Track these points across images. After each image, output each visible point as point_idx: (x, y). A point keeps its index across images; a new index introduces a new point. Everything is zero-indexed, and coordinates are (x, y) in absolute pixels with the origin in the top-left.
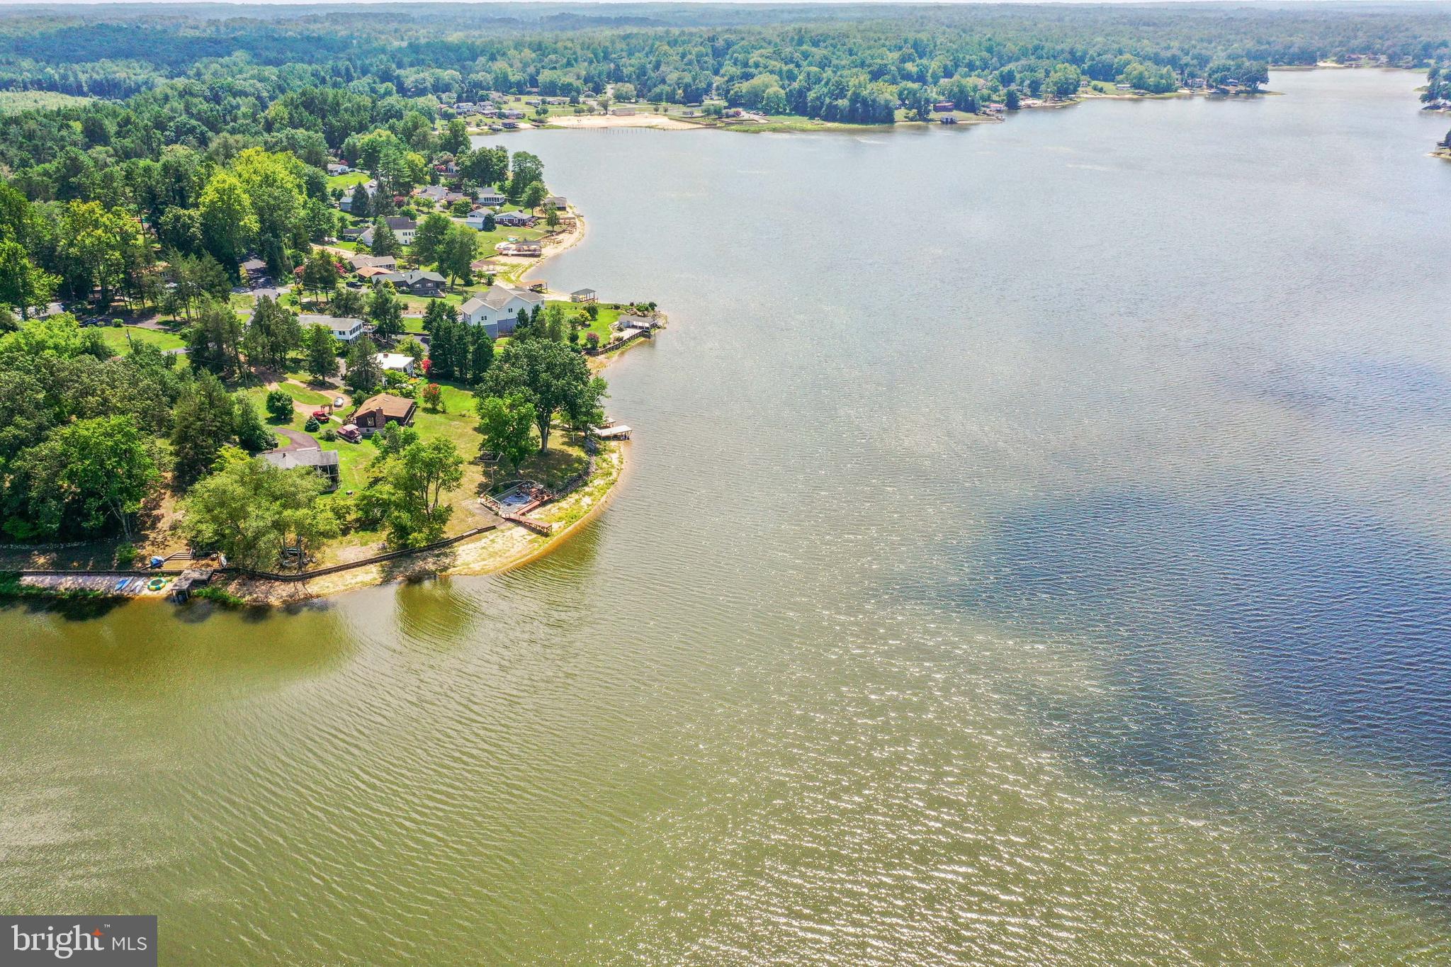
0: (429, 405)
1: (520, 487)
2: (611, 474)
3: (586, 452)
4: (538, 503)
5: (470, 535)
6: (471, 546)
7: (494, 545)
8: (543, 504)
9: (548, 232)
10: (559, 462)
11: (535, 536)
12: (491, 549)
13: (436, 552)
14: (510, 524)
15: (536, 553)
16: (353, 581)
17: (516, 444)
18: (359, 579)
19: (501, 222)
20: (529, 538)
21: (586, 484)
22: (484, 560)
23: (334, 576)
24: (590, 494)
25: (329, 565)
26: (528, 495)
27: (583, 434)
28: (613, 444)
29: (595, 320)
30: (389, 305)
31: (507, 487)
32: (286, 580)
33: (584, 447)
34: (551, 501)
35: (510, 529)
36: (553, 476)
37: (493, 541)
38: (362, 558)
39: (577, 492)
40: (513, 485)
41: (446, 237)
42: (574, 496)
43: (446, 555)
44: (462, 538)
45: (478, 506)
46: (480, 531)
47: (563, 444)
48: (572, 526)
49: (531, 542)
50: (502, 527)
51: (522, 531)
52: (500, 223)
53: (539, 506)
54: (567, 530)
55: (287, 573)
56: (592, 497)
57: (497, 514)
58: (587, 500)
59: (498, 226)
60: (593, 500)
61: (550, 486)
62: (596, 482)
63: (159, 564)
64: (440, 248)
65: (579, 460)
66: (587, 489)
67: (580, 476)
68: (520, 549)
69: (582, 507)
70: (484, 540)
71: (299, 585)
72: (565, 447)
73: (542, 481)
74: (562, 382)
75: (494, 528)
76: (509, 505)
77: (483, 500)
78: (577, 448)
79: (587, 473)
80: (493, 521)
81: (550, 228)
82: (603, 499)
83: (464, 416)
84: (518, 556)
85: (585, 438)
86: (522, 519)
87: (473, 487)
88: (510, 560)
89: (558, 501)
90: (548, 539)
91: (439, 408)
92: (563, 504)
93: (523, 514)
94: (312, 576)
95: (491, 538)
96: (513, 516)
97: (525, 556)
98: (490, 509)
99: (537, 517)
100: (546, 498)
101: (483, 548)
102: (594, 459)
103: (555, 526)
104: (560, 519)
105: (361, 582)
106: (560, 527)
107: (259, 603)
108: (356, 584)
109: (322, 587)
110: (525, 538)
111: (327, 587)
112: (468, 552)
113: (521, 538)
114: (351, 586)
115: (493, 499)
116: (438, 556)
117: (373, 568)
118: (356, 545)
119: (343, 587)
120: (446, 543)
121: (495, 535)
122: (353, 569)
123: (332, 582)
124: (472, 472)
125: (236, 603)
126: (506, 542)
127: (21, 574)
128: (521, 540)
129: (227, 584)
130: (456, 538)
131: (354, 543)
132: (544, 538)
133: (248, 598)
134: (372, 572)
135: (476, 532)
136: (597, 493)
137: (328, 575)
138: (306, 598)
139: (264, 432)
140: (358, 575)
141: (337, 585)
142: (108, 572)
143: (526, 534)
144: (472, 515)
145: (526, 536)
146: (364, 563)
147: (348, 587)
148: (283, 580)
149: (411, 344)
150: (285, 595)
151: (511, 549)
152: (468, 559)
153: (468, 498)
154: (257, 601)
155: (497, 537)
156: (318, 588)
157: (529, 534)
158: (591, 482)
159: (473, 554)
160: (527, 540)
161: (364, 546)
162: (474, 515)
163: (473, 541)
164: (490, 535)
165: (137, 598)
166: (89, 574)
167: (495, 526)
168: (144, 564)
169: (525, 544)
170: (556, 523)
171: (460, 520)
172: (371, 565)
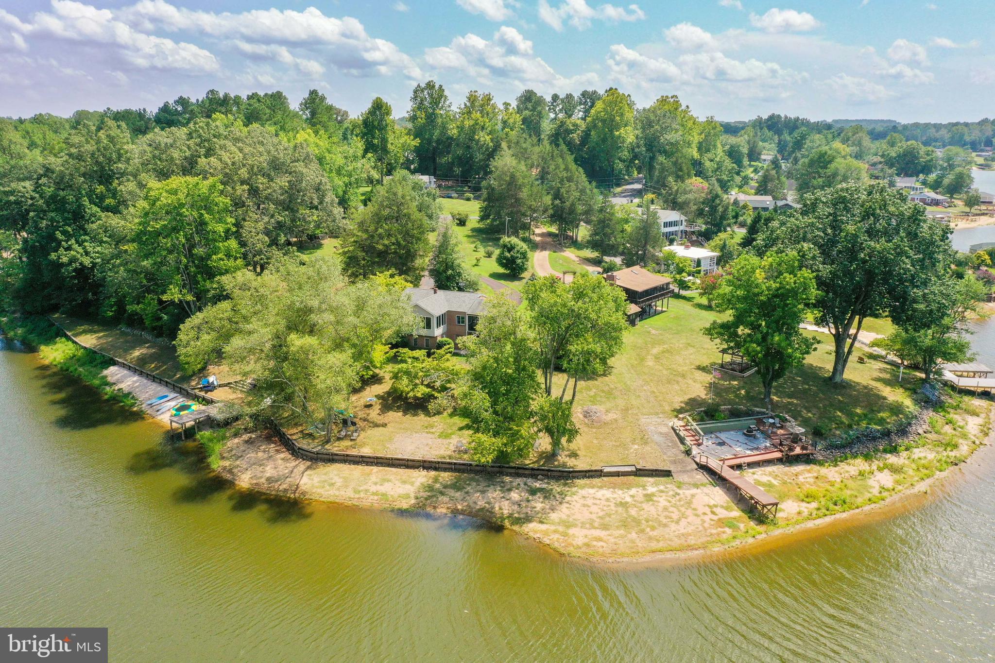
1: (760, 422)
2: (955, 446)
3: (917, 402)
4: (778, 455)
5: (618, 474)
6: (606, 493)
7: (647, 506)
8: (789, 460)
9: (963, 212)
10: (856, 402)
11: (736, 513)
12: (633, 512)
13: (538, 485)
14: (700, 477)
15: (717, 549)
16: (374, 489)
17: (764, 338)
18: (386, 488)
20: (722, 513)
21: (894, 450)
22: (605, 527)
23: (357, 471)
24: (895, 470)
25: (366, 451)
26: (768, 436)
27: (923, 376)
28: (976, 402)
31: (735, 414)
32: (297, 453)
33: (914, 391)
34: (807, 459)
35: (696, 486)
36: (833, 419)
37: (649, 497)
38: (418, 457)
39: (867, 457)
40: (748, 414)
42: (858, 465)
43: (547, 494)
44: (599, 474)
45: (664, 430)
46: (640, 473)
47: (879, 380)
48: (828, 519)
49: (721, 522)
50: (685, 478)
51: (718, 495)
53: (780, 461)
54: (810, 524)
55: (304, 444)
56: (897, 477)
57: (688, 453)
58: (886, 479)
60: (897, 482)
61: (817, 433)
62: (917, 453)
63: (209, 388)
64: (818, 182)
65: (897, 409)
66: (891, 459)
67: (886, 434)
68: (690, 529)
69: (867, 488)
70: (633, 491)
71: (303, 465)
72: (879, 385)
73: (805, 423)
74: (880, 244)
75: (667, 474)
76: (722, 444)
77: (679, 424)
78: (901, 390)
79: (903, 431)
80: (674, 462)
81: (967, 210)
82: (922, 487)
84: (676, 542)
85: (924, 381)
86: (728, 473)
87: (678, 401)
88: (654, 545)
89: (820, 463)
90: (761, 528)
92: (830, 472)
93: (739, 467)
94: (332, 459)
95: (651, 490)
96: (714, 464)
97: (691, 548)
98: (682, 440)
99: (765, 479)
100: (798, 451)
101: (623, 505)
102: (929, 415)
103: (789, 508)
104: (809, 497)
105: (383, 495)
106: (799, 513)
107: (228, 476)
108: (374, 494)
109: (325, 481)
110: (713, 513)
111: (333, 484)
112: (589, 502)
113: (708, 511)
114: (362, 495)
115: (697, 428)
116: (533, 492)
117: (421, 477)
118: (433, 433)
119: (350, 493)
120: (565, 474)
121: (662, 488)
122: (394, 470)
123: (345, 479)
124: (690, 382)
125: (208, 466)
126: (671, 509)
127: (114, 363)
128: (705, 514)
129: (236, 435)
130: (586, 471)
131: (433, 430)
132: (752, 524)
133: (227, 463)
134: (412, 484)
135: (632, 472)
136: (911, 472)
137: (353, 466)
138: (286, 490)
139: (459, 275)
140: (389, 481)
141: (346, 487)
142: (167, 382)
143: (722, 507)
144: (645, 441)
145: (718, 510)
146: (417, 464)
147: (357, 496)
148: (292, 454)
149: (725, 243)
150: (268, 475)
151: (673, 527)
152: (578, 516)
153: (657, 414)
154: (230, 471)
155: (662, 491)
156: (319, 482)
157: (727, 508)
158: (907, 449)
159: (594, 509)
160: (715, 518)
161: (440, 440)
162: (646, 443)
163: (614, 486)
164: (651, 485)
165: (151, 421)
166: (154, 379)
167: (670, 471)
168: (198, 383)
169: (706, 525)
170: (795, 504)
171: (618, 444)
172: (424, 472)
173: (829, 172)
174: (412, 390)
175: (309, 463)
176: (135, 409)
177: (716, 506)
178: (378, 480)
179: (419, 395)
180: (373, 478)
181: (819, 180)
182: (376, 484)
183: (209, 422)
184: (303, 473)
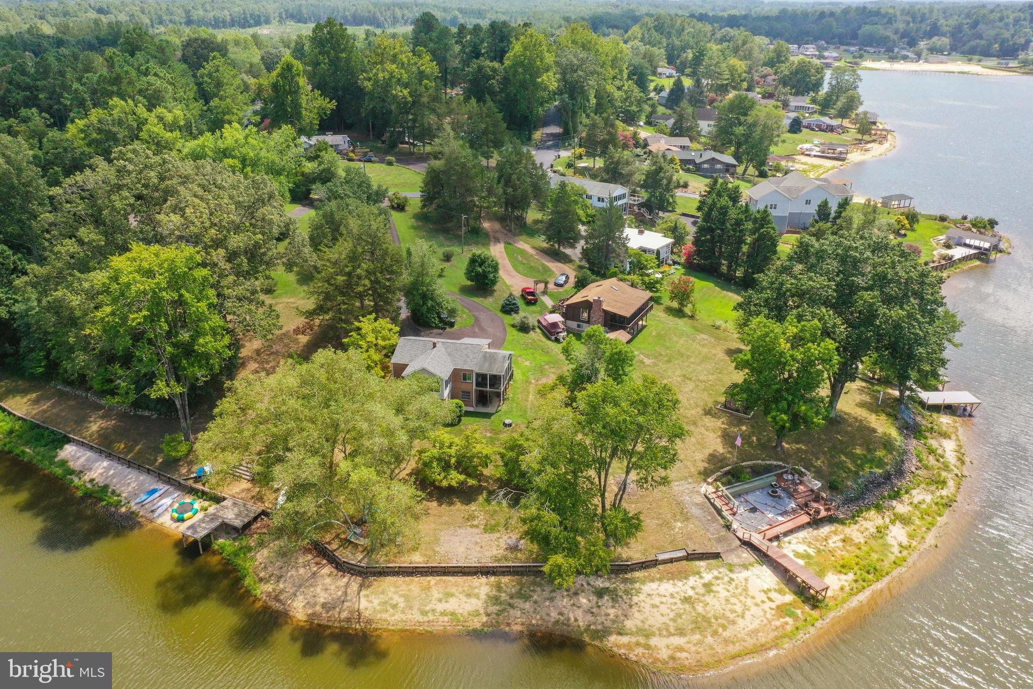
0: (675, 304)
1: (780, 476)
2: (944, 483)
3: (900, 429)
4: (806, 519)
5: (671, 561)
6: (667, 587)
7: (708, 598)
8: (816, 523)
9: (856, 140)
10: (854, 443)
11: (789, 597)
12: (700, 608)
13: (601, 584)
14: (746, 555)
16: (440, 607)
18: (452, 605)
19: (809, 127)
20: (778, 599)
21: (896, 495)
22: (681, 632)
23: (416, 582)
24: (905, 521)
25: (417, 559)
26: (791, 496)
27: (896, 393)
28: (945, 420)
29: (913, 230)
30: (662, 174)
31: (757, 472)
33: (896, 419)
34: (830, 519)
35: (745, 567)
36: (841, 466)
37: (707, 586)
38: (473, 562)
39: (879, 509)
40: (768, 470)
41: (748, 118)
42: (875, 519)
43: (614, 596)
44: (655, 563)
45: (698, 501)
46: (691, 557)
47: (862, 405)
48: (867, 593)
49: (782, 610)
50: (732, 559)
51: (768, 576)
52: (807, 127)
53: (809, 524)
54: (854, 602)
55: (347, 556)
56: (909, 529)
57: (728, 527)
58: (898, 534)
59: (804, 130)
60: (911, 536)
61: (833, 487)
62: (917, 496)
64: (739, 130)
65: (887, 444)
66: (899, 508)
67: (888, 477)
68: (756, 624)
69: (888, 548)
70: (692, 581)
71: (355, 582)
72: (865, 412)
73: (819, 474)
75: (717, 556)
76: (754, 510)
77: (711, 489)
78: (883, 417)
79: (900, 473)
80: (719, 540)
81: (859, 136)
82: (931, 539)
83: (718, 328)
84: (750, 643)
85: (899, 400)
86: (773, 552)
87: (700, 460)
88: (731, 649)
89: (843, 523)
90: (815, 613)
91: (688, 310)
92: (853, 531)
93: (777, 538)
94: (382, 572)
95: (708, 577)
96: (756, 539)
97: (764, 648)
98: (719, 512)
99: (801, 548)
100: (823, 513)
101: (687, 600)
102: (913, 444)
103: (833, 585)
104: (843, 568)
105: (453, 614)
106: (842, 589)
107: (276, 606)
108: (443, 614)
109: (386, 602)
110: (770, 599)
111: (395, 606)
112: (657, 600)
113: (764, 597)
114: (431, 617)
115: (727, 492)
116: (600, 593)
117: (483, 586)
118: (477, 526)
119: (418, 617)
120: (623, 568)
121: (716, 573)
122: (451, 578)
123: (407, 598)
124: (703, 430)
125: (248, 592)
126: (733, 600)
127: (69, 441)
128: (763, 602)
129: (261, 544)
130: (643, 563)
131: (475, 523)
132: (807, 608)
133: (269, 587)
134: (477, 596)
135: (684, 556)
136: (917, 522)
137: (407, 579)
138: (348, 620)
139: (439, 304)
140: (452, 595)
141: (411, 608)
142: (148, 469)
143: (775, 590)
144: (686, 518)
145: (773, 595)
146: (474, 570)
147: (426, 619)
148: (337, 568)
149: (676, 224)
150: (322, 600)
151: (740, 621)
152: (651, 621)
153: (686, 478)
154: (277, 599)
155: (717, 578)
156: (379, 604)
157: (780, 591)
158: (907, 492)
159: (664, 609)
160: (774, 605)
161: (487, 535)
162: (687, 519)
163: (672, 577)
164: (707, 572)
165: (149, 526)
166: (129, 464)
167: (719, 553)
168: (189, 471)
169: (768, 616)
170: (836, 577)
171: (661, 522)
172: (483, 579)
173: (750, 119)
174: (445, 477)
175: (359, 579)
176: (123, 510)
177: (770, 590)
178: (440, 596)
179: (454, 483)
180: (436, 594)
181: (741, 128)
182: (440, 601)
183: (225, 528)
184: (359, 594)
